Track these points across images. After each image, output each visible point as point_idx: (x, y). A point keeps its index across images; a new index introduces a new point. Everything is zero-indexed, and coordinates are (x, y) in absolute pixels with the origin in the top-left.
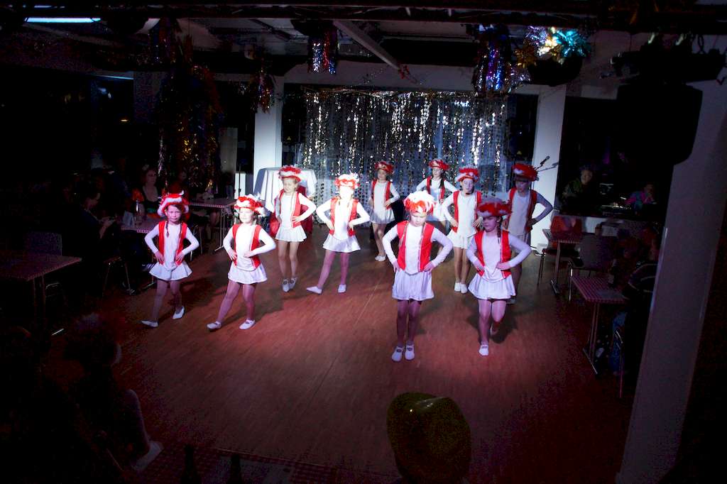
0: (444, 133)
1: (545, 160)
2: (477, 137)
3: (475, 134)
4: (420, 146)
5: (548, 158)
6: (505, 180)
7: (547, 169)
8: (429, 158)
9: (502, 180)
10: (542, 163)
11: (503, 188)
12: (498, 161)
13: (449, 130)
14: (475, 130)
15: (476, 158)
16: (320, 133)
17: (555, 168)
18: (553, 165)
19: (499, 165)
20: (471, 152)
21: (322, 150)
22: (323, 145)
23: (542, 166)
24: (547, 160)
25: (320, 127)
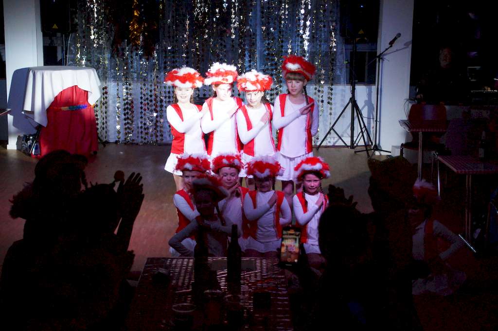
0: (262, 12)
1: (395, 39)
2: (305, 15)
3: (303, 11)
4: (233, 31)
5: (399, 35)
6: (344, 70)
7: (397, 50)
8: (244, 45)
9: (341, 69)
10: (391, 43)
11: (342, 79)
12: (334, 44)
13: (269, 8)
14: (303, 6)
15: (306, 43)
16: (97, 18)
17: (408, 49)
18: (405, 45)
19: (335, 50)
20: (298, 35)
21: (101, 42)
22: (102, 34)
23: (391, 46)
24: (399, 39)
25: (96, 10)
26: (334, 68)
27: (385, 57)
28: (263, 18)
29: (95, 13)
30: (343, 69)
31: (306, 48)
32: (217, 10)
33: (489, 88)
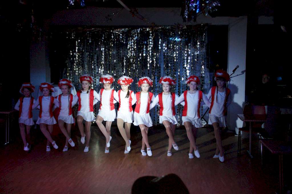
1: (236, 69)
2: (187, 57)
3: (186, 55)
5: (238, 67)
8: (155, 73)
10: (234, 71)
12: (203, 72)
14: (186, 52)
15: (188, 72)
16: (78, 60)
17: (243, 75)
18: (242, 72)
19: (204, 75)
20: (184, 67)
21: (80, 72)
22: (80, 68)
23: (234, 73)
24: (238, 69)
25: (77, 56)
26: (204, 85)
27: (231, 79)
28: (164, 58)
29: (77, 57)
30: (208, 86)
31: (188, 74)
32: (140, 55)
33: (290, 96)
